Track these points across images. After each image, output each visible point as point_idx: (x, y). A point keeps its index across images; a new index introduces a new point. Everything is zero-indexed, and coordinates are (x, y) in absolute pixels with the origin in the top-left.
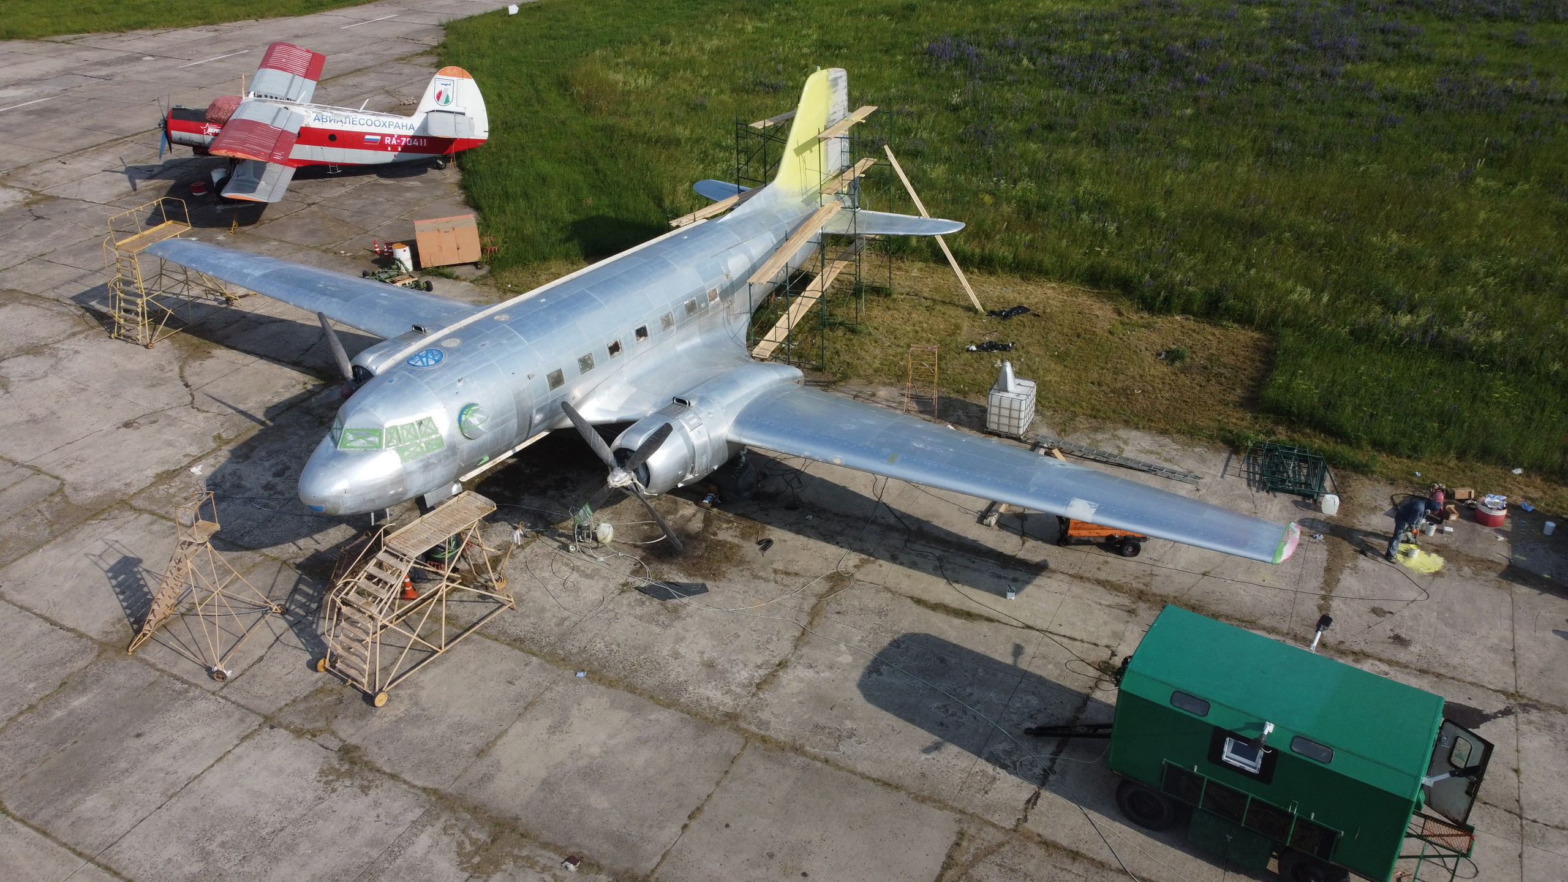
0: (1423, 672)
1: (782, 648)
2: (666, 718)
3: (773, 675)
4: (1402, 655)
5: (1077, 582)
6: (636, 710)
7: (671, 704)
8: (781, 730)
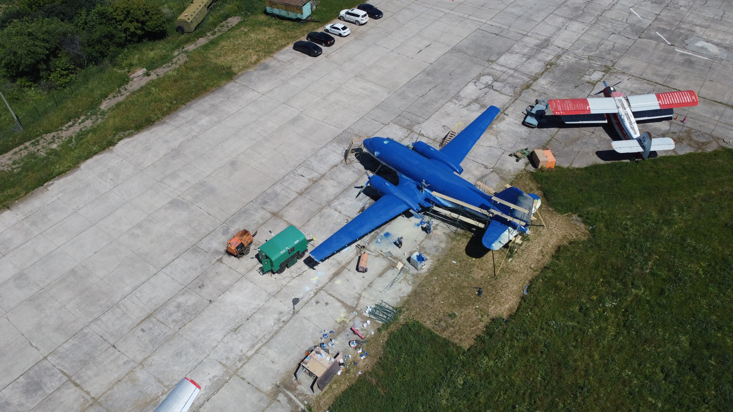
0: (308, 301)
1: (345, 213)
2: (333, 198)
3: (338, 211)
4: (313, 301)
5: (351, 259)
6: (335, 194)
7: (335, 199)
8: (324, 210)
